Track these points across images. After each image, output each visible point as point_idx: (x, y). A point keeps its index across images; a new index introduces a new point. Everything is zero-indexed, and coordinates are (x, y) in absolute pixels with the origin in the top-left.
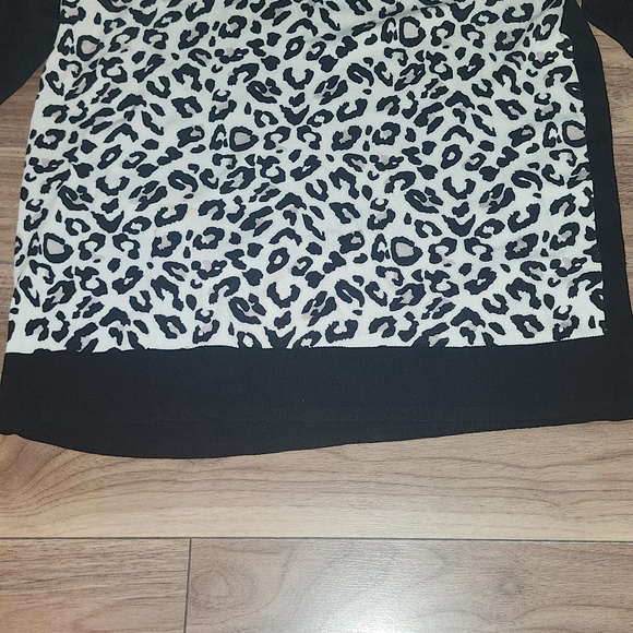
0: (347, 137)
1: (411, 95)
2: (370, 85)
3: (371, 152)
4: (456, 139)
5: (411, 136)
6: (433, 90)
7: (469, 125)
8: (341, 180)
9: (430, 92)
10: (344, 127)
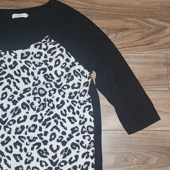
0: (20, 130)
1: (41, 115)
2: (28, 111)
3: (28, 135)
4: (55, 130)
5: (40, 129)
6: (48, 113)
7: (59, 126)
8: (17, 146)
9: (47, 113)
10: (19, 126)
